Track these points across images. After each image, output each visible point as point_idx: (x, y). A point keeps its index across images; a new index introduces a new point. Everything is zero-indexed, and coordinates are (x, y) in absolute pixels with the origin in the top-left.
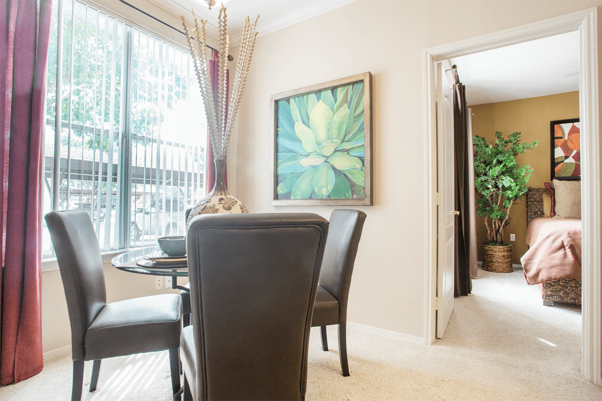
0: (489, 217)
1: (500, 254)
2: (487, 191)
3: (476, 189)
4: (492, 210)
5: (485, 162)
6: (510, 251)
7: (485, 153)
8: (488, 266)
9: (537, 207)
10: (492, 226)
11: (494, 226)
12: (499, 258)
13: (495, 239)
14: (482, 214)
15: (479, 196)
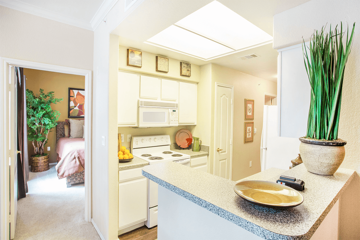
0: (35, 140)
1: (43, 161)
2: (35, 126)
3: (27, 125)
4: (37, 137)
5: (33, 108)
6: (48, 158)
7: (34, 102)
8: (35, 169)
9: (61, 132)
10: (37, 145)
11: (38, 145)
12: (41, 163)
13: (39, 152)
14: (31, 139)
15: (29, 129)
